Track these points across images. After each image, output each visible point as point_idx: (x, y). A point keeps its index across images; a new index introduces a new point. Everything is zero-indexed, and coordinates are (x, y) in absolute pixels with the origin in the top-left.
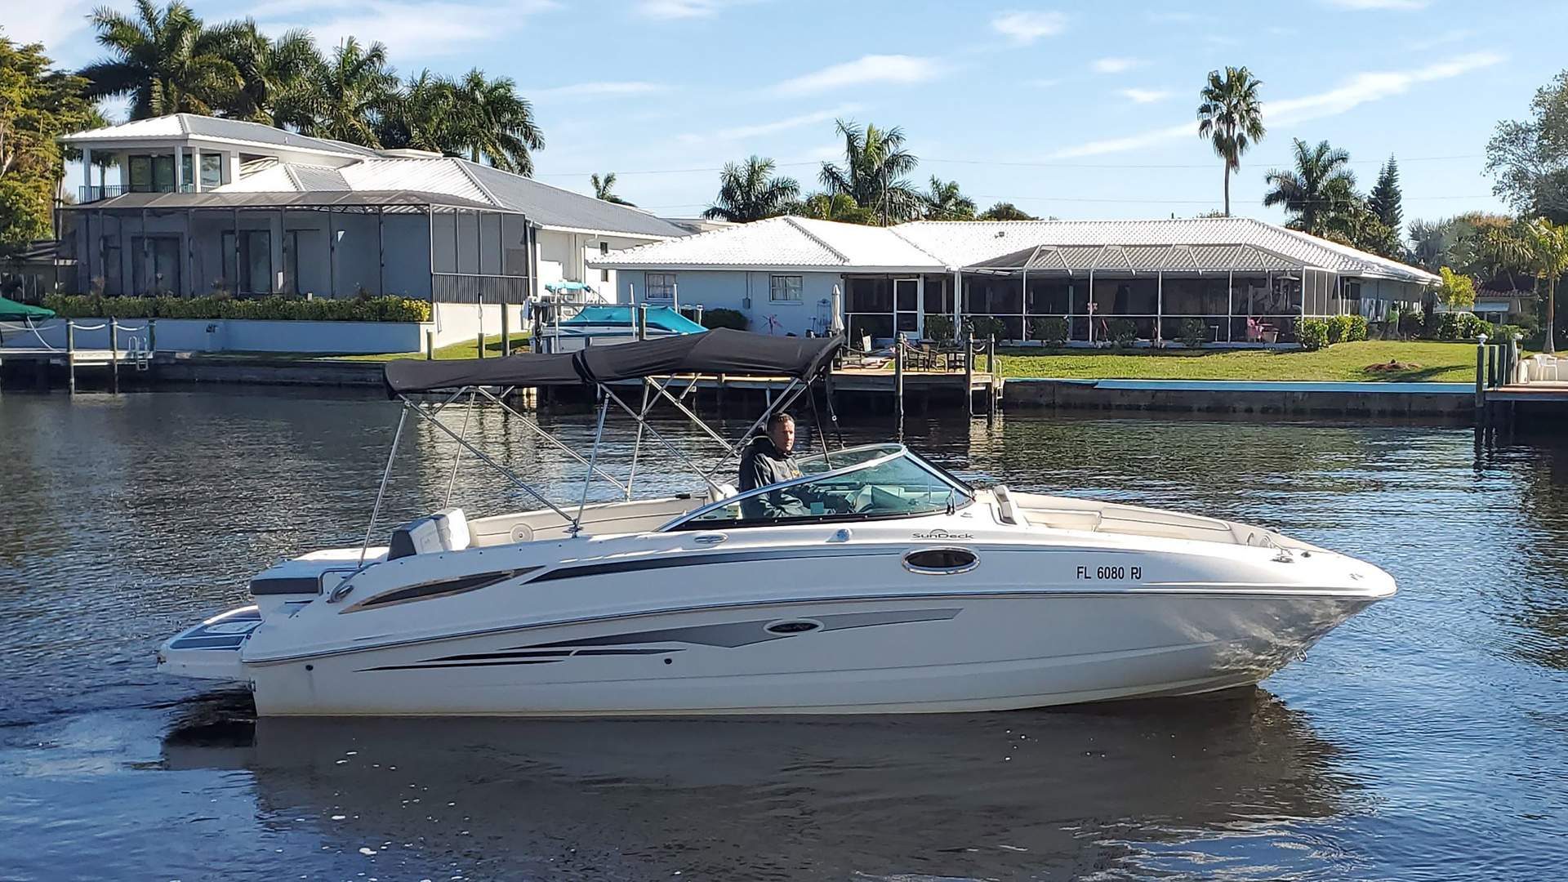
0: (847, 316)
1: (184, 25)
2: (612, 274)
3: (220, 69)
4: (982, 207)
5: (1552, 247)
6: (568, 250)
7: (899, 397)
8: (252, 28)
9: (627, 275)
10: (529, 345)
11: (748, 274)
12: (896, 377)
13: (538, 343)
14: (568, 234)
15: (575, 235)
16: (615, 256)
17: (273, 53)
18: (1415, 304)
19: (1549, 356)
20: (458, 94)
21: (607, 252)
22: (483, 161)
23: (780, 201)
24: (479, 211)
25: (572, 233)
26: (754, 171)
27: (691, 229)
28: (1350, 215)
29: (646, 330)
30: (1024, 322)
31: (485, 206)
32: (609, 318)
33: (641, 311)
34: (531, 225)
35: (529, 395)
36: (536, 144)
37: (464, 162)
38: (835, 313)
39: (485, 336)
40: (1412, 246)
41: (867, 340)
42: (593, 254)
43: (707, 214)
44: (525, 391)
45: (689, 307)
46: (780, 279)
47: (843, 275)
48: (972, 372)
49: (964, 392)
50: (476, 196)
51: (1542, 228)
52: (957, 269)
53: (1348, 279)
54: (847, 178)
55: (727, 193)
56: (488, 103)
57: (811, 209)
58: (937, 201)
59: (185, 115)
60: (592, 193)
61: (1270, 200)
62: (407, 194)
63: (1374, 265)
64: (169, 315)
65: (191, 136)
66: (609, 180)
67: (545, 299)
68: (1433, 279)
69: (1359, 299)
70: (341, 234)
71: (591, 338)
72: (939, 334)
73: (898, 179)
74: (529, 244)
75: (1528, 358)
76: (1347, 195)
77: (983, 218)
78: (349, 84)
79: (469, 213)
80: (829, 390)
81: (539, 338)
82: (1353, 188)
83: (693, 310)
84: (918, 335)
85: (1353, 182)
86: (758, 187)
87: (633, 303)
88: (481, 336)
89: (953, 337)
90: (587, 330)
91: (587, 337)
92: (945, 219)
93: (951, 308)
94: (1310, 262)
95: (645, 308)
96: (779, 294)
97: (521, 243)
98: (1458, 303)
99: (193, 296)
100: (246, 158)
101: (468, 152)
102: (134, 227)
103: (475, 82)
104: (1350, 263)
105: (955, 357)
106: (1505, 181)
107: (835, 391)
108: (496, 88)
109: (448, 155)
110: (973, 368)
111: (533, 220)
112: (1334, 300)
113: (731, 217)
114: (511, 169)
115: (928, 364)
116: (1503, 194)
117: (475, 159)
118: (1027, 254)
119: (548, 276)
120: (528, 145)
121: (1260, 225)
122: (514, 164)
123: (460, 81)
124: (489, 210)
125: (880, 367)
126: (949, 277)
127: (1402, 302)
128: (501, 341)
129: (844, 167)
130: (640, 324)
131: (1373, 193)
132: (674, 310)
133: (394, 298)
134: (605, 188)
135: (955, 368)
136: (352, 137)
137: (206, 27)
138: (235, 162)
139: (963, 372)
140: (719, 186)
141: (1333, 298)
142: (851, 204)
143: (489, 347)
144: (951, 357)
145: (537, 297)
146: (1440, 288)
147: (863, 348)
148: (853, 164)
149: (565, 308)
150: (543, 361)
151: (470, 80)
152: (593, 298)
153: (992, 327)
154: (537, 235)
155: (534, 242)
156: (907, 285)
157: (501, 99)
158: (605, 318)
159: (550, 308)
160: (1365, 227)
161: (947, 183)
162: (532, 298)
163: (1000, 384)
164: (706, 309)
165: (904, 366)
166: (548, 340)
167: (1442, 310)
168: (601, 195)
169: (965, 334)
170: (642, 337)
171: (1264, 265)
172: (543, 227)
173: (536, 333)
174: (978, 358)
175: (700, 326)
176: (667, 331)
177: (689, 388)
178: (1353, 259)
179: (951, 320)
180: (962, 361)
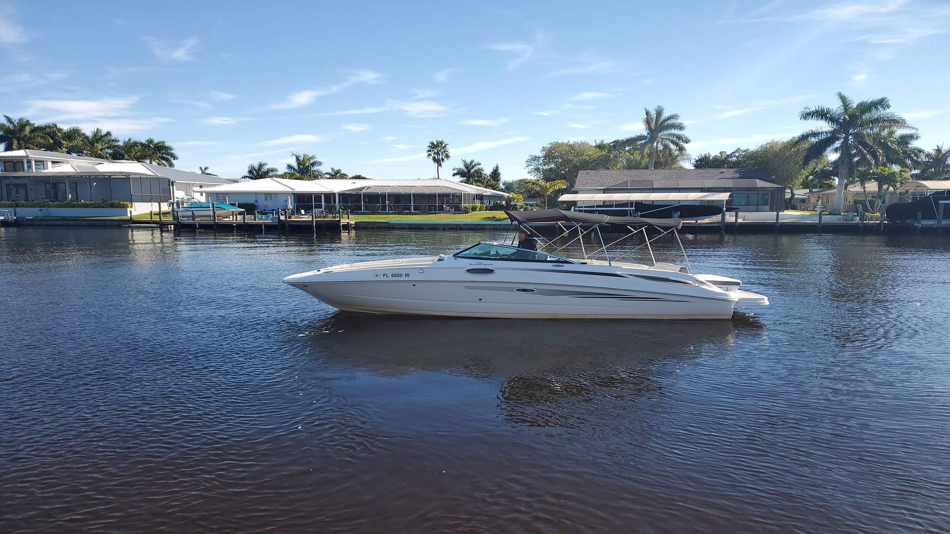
0: (295, 205)
1: (26, 125)
2: (204, 194)
3: (42, 137)
4: (350, 176)
5: (546, 187)
7: (314, 226)
8: (56, 126)
9: (208, 194)
10: (170, 213)
11: (256, 194)
12: (312, 221)
13: (173, 213)
14: (187, 183)
15: (189, 183)
16: (205, 189)
17: (65, 133)
18: (503, 202)
20: (142, 144)
21: (202, 188)
22: (154, 163)
23: (271, 174)
24: (150, 177)
26: (261, 166)
27: (235, 181)
28: (482, 179)
29: (215, 209)
30: (362, 206)
31: (152, 176)
33: (213, 204)
34: (172, 181)
35: (171, 227)
36: (176, 158)
37: (146, 164)
38: (289, 204)
39: (153, 211)
40: (503, 187)
41: (303, 212)
42: (197, 189)
43: (242, 178)
44: (169, 226)
45: (233, 203)
46: (268, 195)
47: (292, 194)
48: (341, 219)
49: (338, 224)
50: (150, 173)
51: (542, 182)
52: (336, 192)
53: (479, 195)
54: (296, 168)
55: (250, 172)
56: (156, 147)
57: (283, 176)
58: (333, 174)
59: (27, 150)
60: (200, 172)
61: (454, 175)
62: (121, 172)
63: (489, 192)
64: (23, 206)
65: (30, 156)
66: (206, 168)
67: (177, 201)
68: (509, 195)
69: (483, 200)
70: (95, 184)
72: (330, 209)
73: (315, 168)
74: (171, 186)
76: (481, 174)
77: (350, 179)
78: (97, 142)
79: (147, 178)
80: (286, 225)
84: (323, 209)
85: (483, 171)
86: (262, 170)
87: (210, 202)
88: (151, 212)
89: (336, 210)
90: (193, 209)
91: (193, 211)
92: (335, 178)
93: (335, 202)
94: (466, 191)
95: (215, 203)
96: (269, 199)
97: (168, 186)
98: (517, 201)
99: (33, 201)
100: (53, 162)
101: (148, 161)
102: (7, 181)
103: (150, 141)
106: (532, 170)
107: (289, 225)
108: (158, 143)
109: (138, 162)
111: (172, 179)
112: (474, 200)
113: (252, 178)
114: (165, 165)
115: (325, 217)
116: (531, 174)
117: (151, 163)
118: (363, 188)
119: (179, 194)
120: (172, 159)
121: (448, 181)
122: (167, 164)
123: (144, 141)
124: (154, 177)
125: (308, 218)
126: (334, 194)
127: (498, 201)
128: (158, 213)
129: (295, 164)
130: (213, 207)
131: (491, 173)
132: (227, 203)
133: (117, 201)
135: (335, 218)
136: (100, 157)
137: (36, 125)
138: (50, 164)
139: (338, 219)
140: (247, 170)
142: (298, 175)
143: (154, 214)
144: (334, 215)
145: (174, 201)
146: (512, 198)
147: (301, 213)
148: (298, 164)
149: (185, 203)
150: (176, 218)
151: (148, 141)
152: (196, 201)
153: (349, 207)
154: (174, 183)
155: (173, 185)
156: (318, 196)
157: (161, 146)
158: (200, 206)
159: (179, 203)
160: (487, 182)
161: (337, 169)
162: (172, 201)
163: (353, 222)
164: (240, 203)
165: (316, 218)
166: (177, 212)
167: (513, 203)
168: (203, 173)
169: (339, 209)
170: (214, 211)
171: (449, 191)
172: (176, 181)
173: (172, 210)
174: (343, 215)
175: (237, 207)
176: (225, 209)
177: (233, 224)
178: (480, 190)
179: (335, 205)
180: (338, 216)
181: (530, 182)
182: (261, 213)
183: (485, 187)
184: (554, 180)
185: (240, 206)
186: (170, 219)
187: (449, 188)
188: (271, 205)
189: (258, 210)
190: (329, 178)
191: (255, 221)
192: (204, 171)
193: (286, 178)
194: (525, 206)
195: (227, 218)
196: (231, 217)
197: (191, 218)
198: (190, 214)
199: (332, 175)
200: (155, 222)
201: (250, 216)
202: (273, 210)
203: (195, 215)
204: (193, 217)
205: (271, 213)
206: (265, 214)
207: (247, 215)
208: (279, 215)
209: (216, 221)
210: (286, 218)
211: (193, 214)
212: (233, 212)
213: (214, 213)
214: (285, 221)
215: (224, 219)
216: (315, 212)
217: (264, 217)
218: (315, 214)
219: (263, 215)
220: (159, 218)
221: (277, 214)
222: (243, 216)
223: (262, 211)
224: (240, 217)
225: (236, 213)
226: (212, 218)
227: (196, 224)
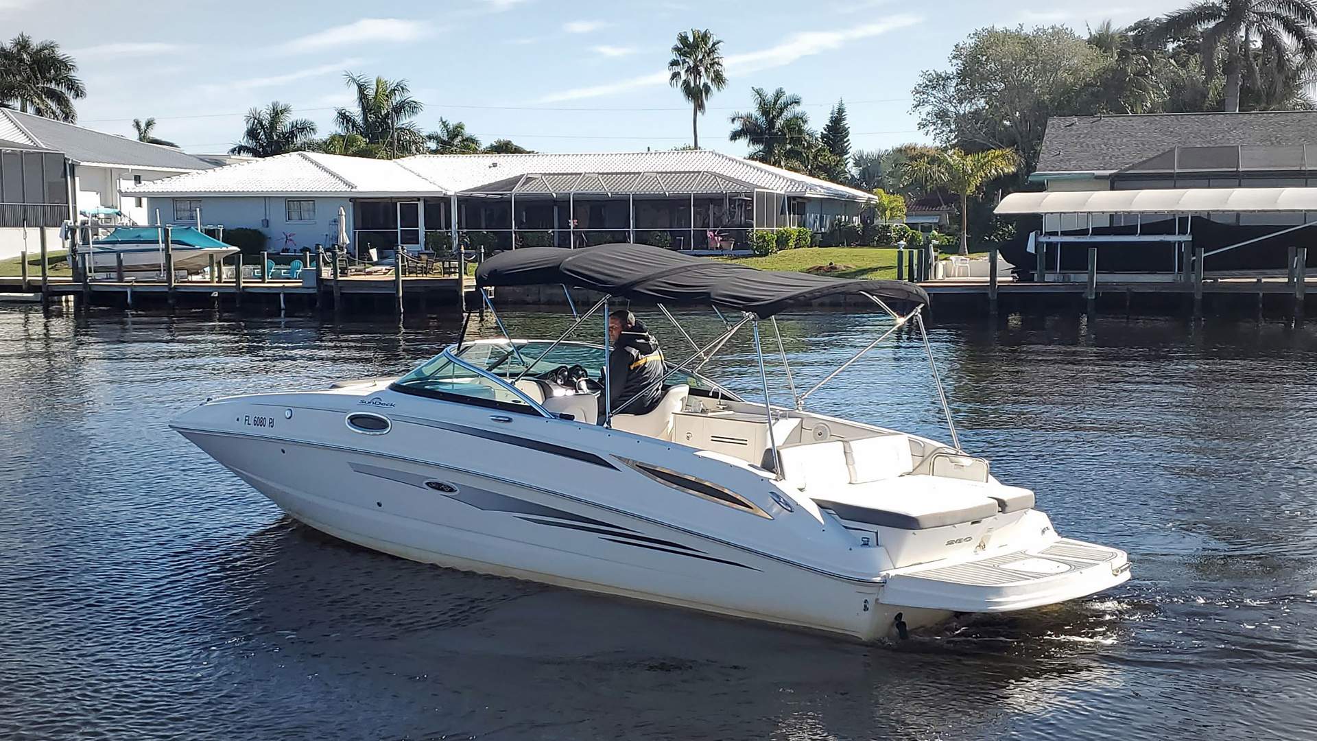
0: (355, 232)
2: (144, 201)
4: (485, 144)
5: (964, 172)
6: (105, 182)
7: (399, 298)
9: (156, 201)
10: (66, 260)
11: (265, 199)
12: (395, 283)
13: (74, 259)
14: (105, 169)
15: (111, 169)
16: (147, 187)
18: (854, 218)
19: (963, 257)
20: (6, 55)
21: (140, 183)
22: (30, 110)
23: (300, 139)
24: (22, 151)
25: (109, 168)
26: (277, 114)
27: (217, 163)
28: (804, 148)
29: (171, 246)
30: (514, 235)
31: (30, 147)
32: (139, 236)
33: (166, 231)
34: (71, 162)
35: (67, 301)
36: (79, 93)
37: (11, 112)
38: (342, 230)
39: (28, 253)
40: (855, 172)
41: (374, 253)
42: (127, 185)
43: (233, 151)
44: (64, 298)
45: (211, 227)
46: (296, 204)
47: (351, 199)
48: (464, 277)
49: (457, 292)
50: (21, 139)
51: (955, 157)
52: (453, 194)
53: (794, 198)
54: (359, 120)
55: (252, 134)
56: (34, 62)
57: (326, 147)
58: (446, 138)
60: (134, 136)
61: (735, 136)
63: (819, 187)
66: (149, 124)
67: (84, 223)
68: (869, 198)
69: (805, 214)
71: (122, 254)
72: (438, 247)
73: (404, 121)
74: (69, 177)
75: (946, 259)
76: (801, 131)
77: (486, 152)
79: (13, 153)
80: (336, 294)
81: (75, 255)
82: (806, 126)
83: (214, 230)
84: (420, 247)
85: (806, 121)
86: (280, 128)
87: (159, 224)
88: (24, 255)
89: (451, 248)
90: (119, 247)
91: (118, 253)
92: (452, 152)
93: (448, 225)
94: (763, 186)
95: (170, 229)
96: (295, 216)
98: (892, 217)
101: (17, 104)
103: (23, 45)
104: (797, 185)
105: (450, 264)
106: (929, 119)
107: (342, 294)
108: (41, 50)
110: (466, 273)
111: (71, 157)
112: (782, 216)
113: (256, 153)
114: (55, 116)
115: (425, 271)
116: (926, 129)
117: (23, 109)
118: (516, 180)
119: (87, 203)
120: (70, 96)
121: (719, 156)
122: (58, 112)
123: (8, 45)
124: (32, 151)
125: (385, 274)
126: (446, 200)
127: (843, 217)
128: (40, 258)
129: (355, 111)
130: (166, 241)
131: (825, 130)
132: (197, 229)
134: (146, 131)
135: (450, 273)
139: (457, 276)
140: (244, 128)
141: (781, 214)
142: (362, 142)
143: (30, 263)
144: (447, 265)
145: (75, 221)
146: (876, 206)
147: (370, 259)
148: (363, 109)
149: (100, 230)
150: (80, 274)
151: (18, 43)
152: (125, 221)
153: (484, 240)
154: (77, 170)
155: (73, 176)
156: (409, 206)
157: (46, 59)
158: (134, 237)
159: (87, 230)
160: (815, 158)
161: (455, 124)
162: (70, 222)
164: (226, 228)
165: (404, 273)
166: (83, 255)
167: (879, 222)
168: (143, 138)
169: (459, 245)
170: (168, 251)
171: (722, 187)
172: (82, 164)
173: (72, 250)
174: (469, 264)
175: (221, 242)
176: (191, 247)
177: (212, 293)
178: (799, 183)
179: (449, 234)
180: (455, 268)
181: (922, 156)
182: (279, 259)
183: (811, 174)
184: (984, 148)
185: (229, 238)
186: (63, 276)
187: (722, 177)
188: (304, 233)
189: (271, 251)
190: (435, 152)
191: (263, 282)
192: (143, 129)
193: (334, 153)
194: (910, 232)
195: (197, 273)
196: (207, 269)
197: (114, 275)
198: (111, 260)
199: (444, 142)
200: (31, 287)
201: (251, 267)
202: (305, 250)
203: (124, 264)
204: (120, 269)
205: (300, 258)
206: (287, 261)
207: (243, 265)
208: (318, 265)
209: (173, 284)
210: (335, 274)
211: (120, 261)
212: (211, 256)
213: (168, 257)
214: (333, 284)
215: (190, 278)
216: (403, 256)
217: (283, 271)
218: (403, 262)
219: (282, 267)
220: (41, 275)
221: (315, 263)
222: (234, 267)
223: (278, 254)
224: (227, 272)
225: (218, 260)
226: (163, 275)
227: (126, 292)
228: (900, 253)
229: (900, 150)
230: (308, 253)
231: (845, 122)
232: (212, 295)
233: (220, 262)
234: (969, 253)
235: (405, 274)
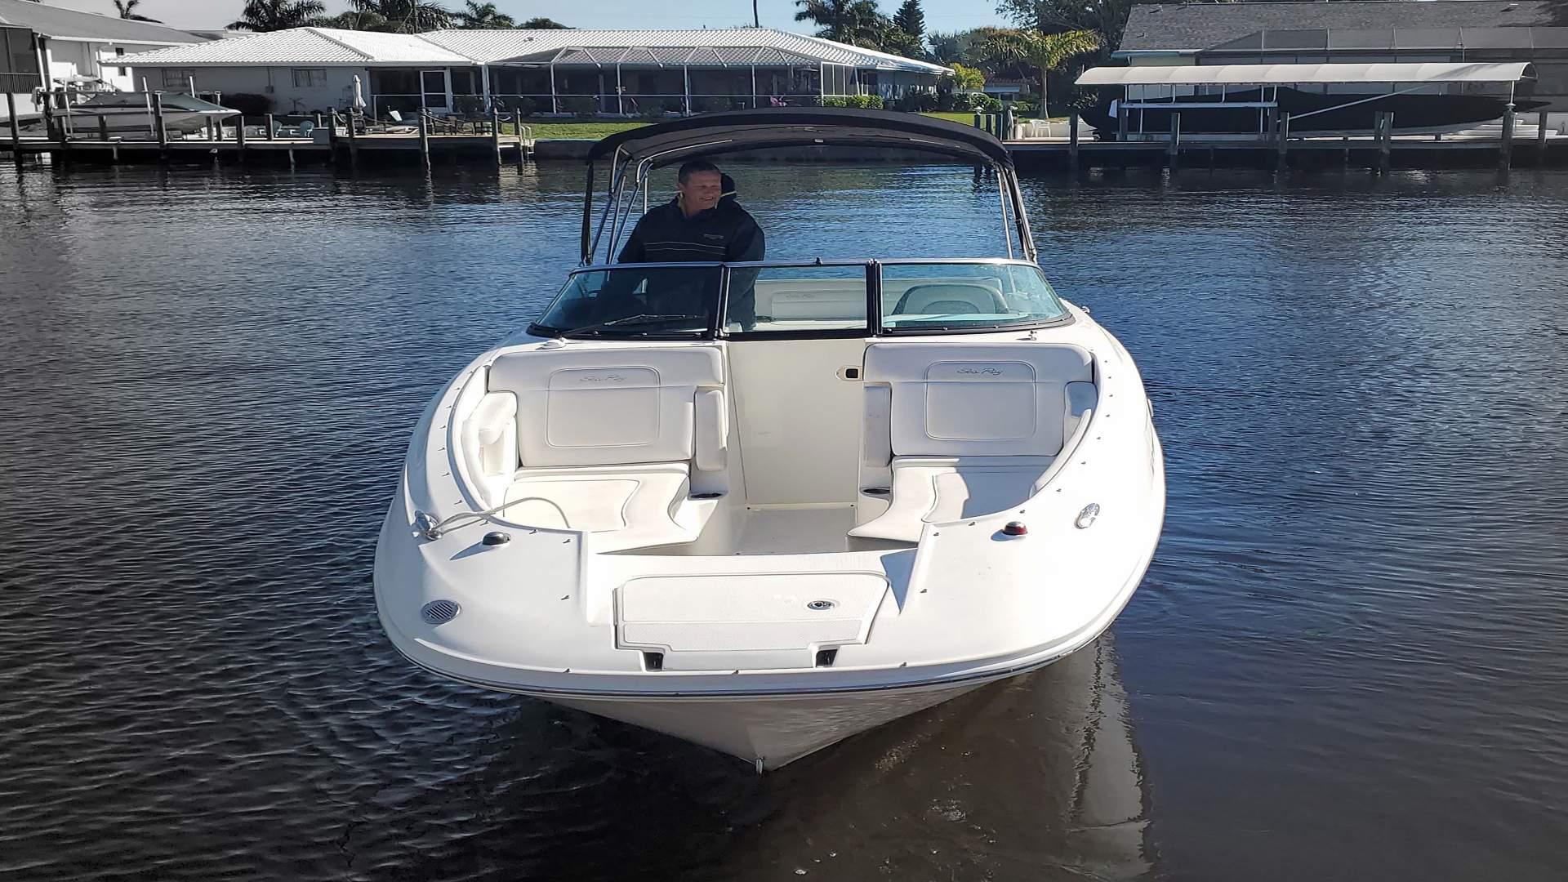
0: (372, 97)
2: (129, 70)
4: (518, 22)
5: (1044, 49)
7: (425, 153)
9: (140, 70)
10: (39, 122)
11: (269, 69)
12: (421, 140)
13: (49, 122)
14: (81, 42)
15: (88, 43)
16: (129, 58)
18: (930, 88)
19: (1043, 121)
21: (122, 54)
23: (306, 16)
25: (85, 42)
27: (213, 37)
28: (875, 26)
29: (161, 109)
30: (554, 100)
32: (124, 101)
33: (155, 98)
34: (39, 36)
35: (44, 158)
38: (357, 96)
40: (930, 49)
41: (396, 115)
42: (111, 56)
43: (230, 27)
45: (207, 93)
46: (302, 73)
47: (367, 68)
48: (499, 135)
49: (491, 149)
51: (1034, 36)
52: (483, 63)
53: (865, 70)
55: (250, 11)
57: (338, 23)
58: (474, 16)
60: (116, 14)
61: (800, 17)
63: (891, 61)
67: (58, 90)
68: (945, 71)
69: (877, 84)
71: (104, 117)
72: (469, 110)
74: (39, 50)
75: (1025, 122)
76: (871, 13)
77: (520, 28)
80: (353, 150)
81: (50, 117)
82: (876, 9)
83: (210, 95)
84: (449, 109)
85: (877, 5)
86: (283, 7)
87: (146, 90)
89: (483, 111)
90: (100, 111)
91: (101, 117)
92: (482, 28)
93: (480, 90)
94: (826, 58)
95: (159, 94)
96: (303, 83)
97: (30, 49)
98: (969, 87)
104: (867, 59)
105: (482, 124)
106: (1007, 5)
107: (360, 151)
110: (500, 132)
111: (40, 31)
112: (852, 86)
113: (256, 29)
115: (453, 130)
116: (1004, 13)
118: (555, 52)
119: (60, 71)
121: (782, 34)
125: (408, 132)
126: (477, 70)
127: (918, 87)
128: (9, 120)
130: (155, 104)
131: (898, 12)
132: (191, 95)
134: (128, 9)
135: (482, 132)
139: (491, 135)
140: (243, 6)
141: (851, 83)
142: (380, 18)
144: (478, 125)
145: (49, 88)
146: (952, 77)
147: (391, 119)
149: (78, 96)
150: (55, 133)
152: (107, 88)
153: (520, 104)
154: (47, 43)
155: (43, 49)
156: (433, 75)
158: (119, 100)
159: (62, 95)
160: (888, 36)
161: (485, 4)
162: (43, 88)
163: (529, 143)
164: (225, 93)
165: (430, 131)
166: (59, 119)
167: (956, 92)
168: (125, 15)
169: (492, 109)
170: (158, 114)
171: (786, 61)
172: (53, 38)
173: (46, 113)
174: (504, 125)
175: (218, 106)
176: (187, 111)
177: (210, 150)
178: (870, 57)
179: (481, 99)
180: (488, 127)
181: (1001, 36)
182: (285, 120)
183: (883, 50)
184: (1064, 30)
185: (227, 102)
186: (40, 136)
187: (785, 52)
188: (312, 97)
189: (275, 113)
190: (460, 28)
191: (270, 140)
192: (126, 7)
193: (348, 28)
194: (989, 100)
195: (193, 133)
196: (205, 129)
197: (97, 135)
198: (94, 122)
199: (471, 19)
201: (255, 127)
202: (315, 112)
203: (107, 125)
204: (104, 131)
205: (309, 119)
206: (296, 122)
207: (245, 125)
208: (331, 126)
209: (166, 142)
210: (350, 131)
211: (102, 123)
212: (208, 118)
213: (159, 119)
214: (348, 142)
215: (185, 137)
216: (427, 118)
217: (291, 131)
218: (428, 122)
219: (290, 127)
220: (11, 135)
221: (327, 124)
222: (235, 127)
223: (286, 116)
224: (226, 132)
225: (216, 121)
226: (154, 134)
227: (112, 150)
228: (977, 119)
229: (978, 31)
230: (319, 115)
231: (918, 7)
232: (212, 151)
233: (219, 123)
234: (1049, 117)
235: (431, 133)
